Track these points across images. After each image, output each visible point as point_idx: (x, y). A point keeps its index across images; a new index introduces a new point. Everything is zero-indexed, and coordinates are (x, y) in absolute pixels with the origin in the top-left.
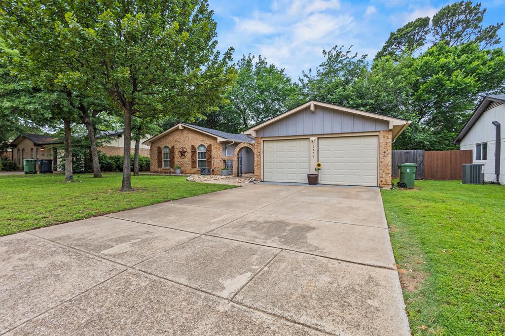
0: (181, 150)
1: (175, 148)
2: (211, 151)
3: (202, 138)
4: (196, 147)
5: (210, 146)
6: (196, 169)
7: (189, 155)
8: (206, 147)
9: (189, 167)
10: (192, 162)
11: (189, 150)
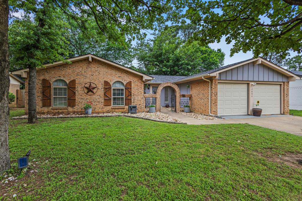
0: (87, 86)
1: (77, 82)
2: (131, 88)
3: (119, 74)
4: (111, 83)
5: (130, 83)
6: (110, 107)
7: (100, 92)
8: (125, 84)
9: (101, 105)
10: (105, 99)
11: (101, 86)
